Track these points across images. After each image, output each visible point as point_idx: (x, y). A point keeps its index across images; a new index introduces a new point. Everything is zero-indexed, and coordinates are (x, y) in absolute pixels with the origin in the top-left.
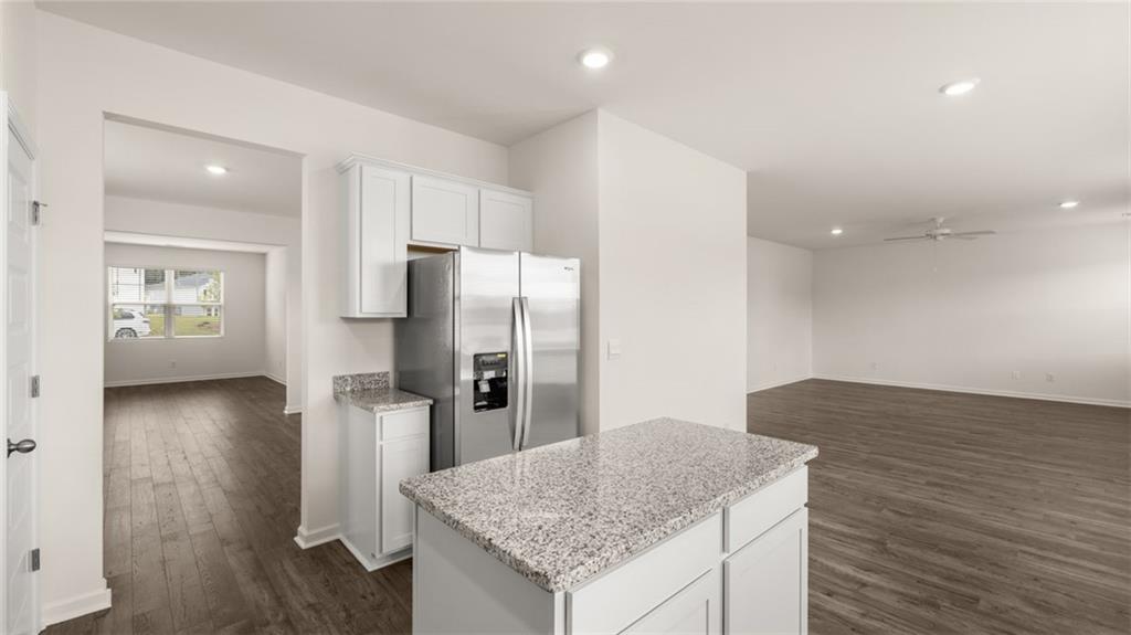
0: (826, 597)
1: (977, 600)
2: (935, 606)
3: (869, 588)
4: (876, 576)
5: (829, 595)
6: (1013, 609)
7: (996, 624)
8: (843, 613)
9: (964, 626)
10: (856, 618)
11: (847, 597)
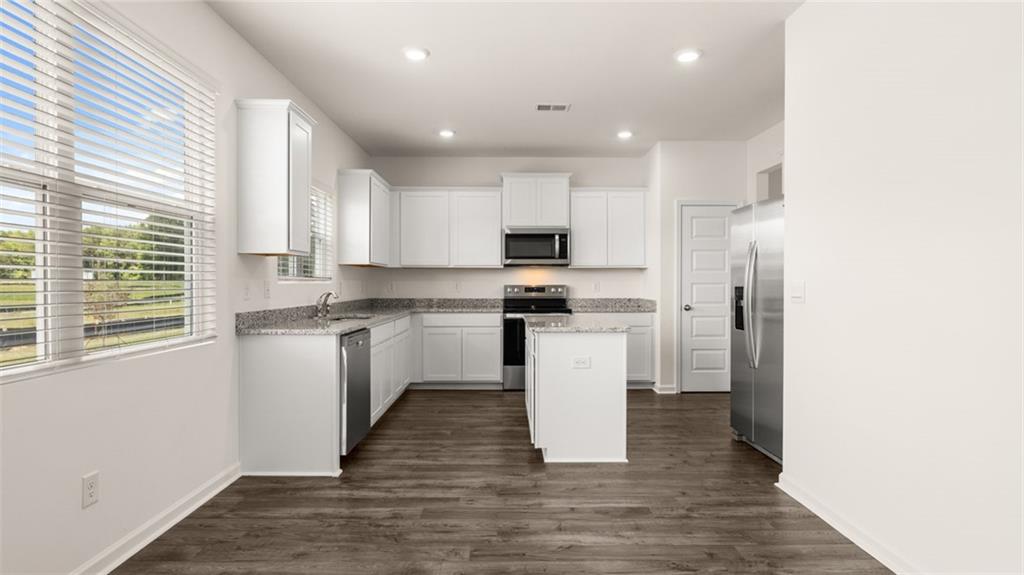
0: (573, 506)
1: (473, 557)
2: (502, 533)
3: (554, 527)
4: (560, 544)
5: (572, 509)
6: (443, 560)
7: (456, 537)
8: (552, 501)
9: (477, 525)
10: (544, 501)
11: (560, 513)
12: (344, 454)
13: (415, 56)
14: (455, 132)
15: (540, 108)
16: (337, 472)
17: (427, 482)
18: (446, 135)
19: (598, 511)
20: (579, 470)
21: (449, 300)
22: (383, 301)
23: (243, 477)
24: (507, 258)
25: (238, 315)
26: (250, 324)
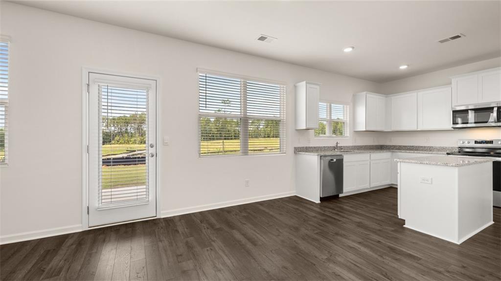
12: (321, 196)
13: (348, 50)
14: (408, 65)
15: (442, 42)
16: (318, 201)
17: (340, 214)
18: (403, 67)
19: (389, 247)
20: (416, 235)
21: (421, 147)
22: (387, 146)
23: (296, 196)
24: (453, 124)
25: (295, 148)
26: (298, 150)
